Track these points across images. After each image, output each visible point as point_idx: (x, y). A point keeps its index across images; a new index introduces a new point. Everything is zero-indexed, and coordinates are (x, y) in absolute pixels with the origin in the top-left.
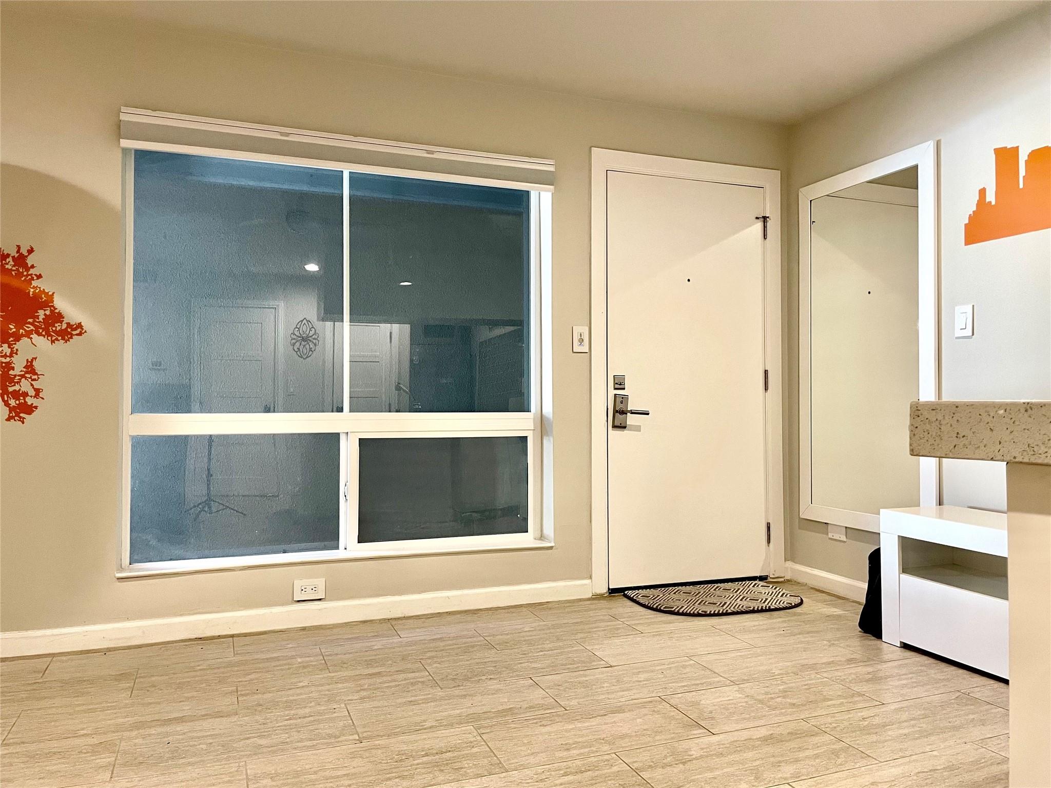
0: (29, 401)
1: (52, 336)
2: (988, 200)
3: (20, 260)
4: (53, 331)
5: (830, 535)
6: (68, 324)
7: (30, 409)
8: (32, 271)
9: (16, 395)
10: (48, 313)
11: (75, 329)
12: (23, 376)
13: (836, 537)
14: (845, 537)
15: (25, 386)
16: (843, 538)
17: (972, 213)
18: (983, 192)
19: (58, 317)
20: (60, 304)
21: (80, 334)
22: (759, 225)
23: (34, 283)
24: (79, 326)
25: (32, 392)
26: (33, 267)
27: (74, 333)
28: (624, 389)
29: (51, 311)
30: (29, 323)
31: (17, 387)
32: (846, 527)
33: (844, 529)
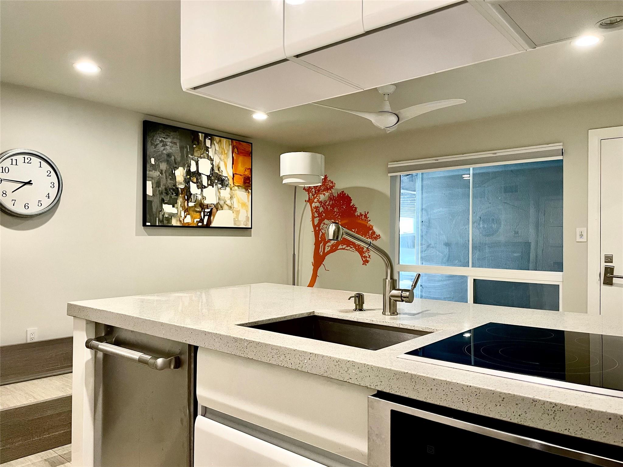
0: (368, 259)
1: (373, 239)
3: (366, 216)
4: (373, 237)
6: (377, 235)
7: (368, 262)
8: (368, 219)
9: (365, 257)
10: (372, 232)
11: (378, 237)
12: (366, 251)
15: (366, 254)
19: (374, 233)
20: (375, 229)
21: (379, 238)
23: (369, 223)
24: (379, 235)
25: (368, 257)
26: (368, 217)
27: (378, 238)
28: (611, 262)
29: (373, 231)
30: (367, 235)
31: (365, 255)
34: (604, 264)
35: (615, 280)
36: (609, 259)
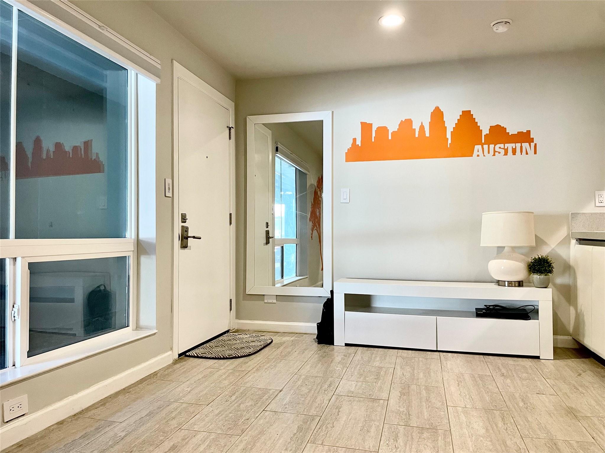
2: (357, 144)
5: (266, 301)
13: (270, 301)
14: (276, 300)
16: (275, 301)
17: (349, 148)
18: (355, 140)
22: (228, 131)
28: (186, 222)
32: (276, 295)
33: (276, 296)
34: (181, 224)
35: (189, 242)
36: (184, 218)
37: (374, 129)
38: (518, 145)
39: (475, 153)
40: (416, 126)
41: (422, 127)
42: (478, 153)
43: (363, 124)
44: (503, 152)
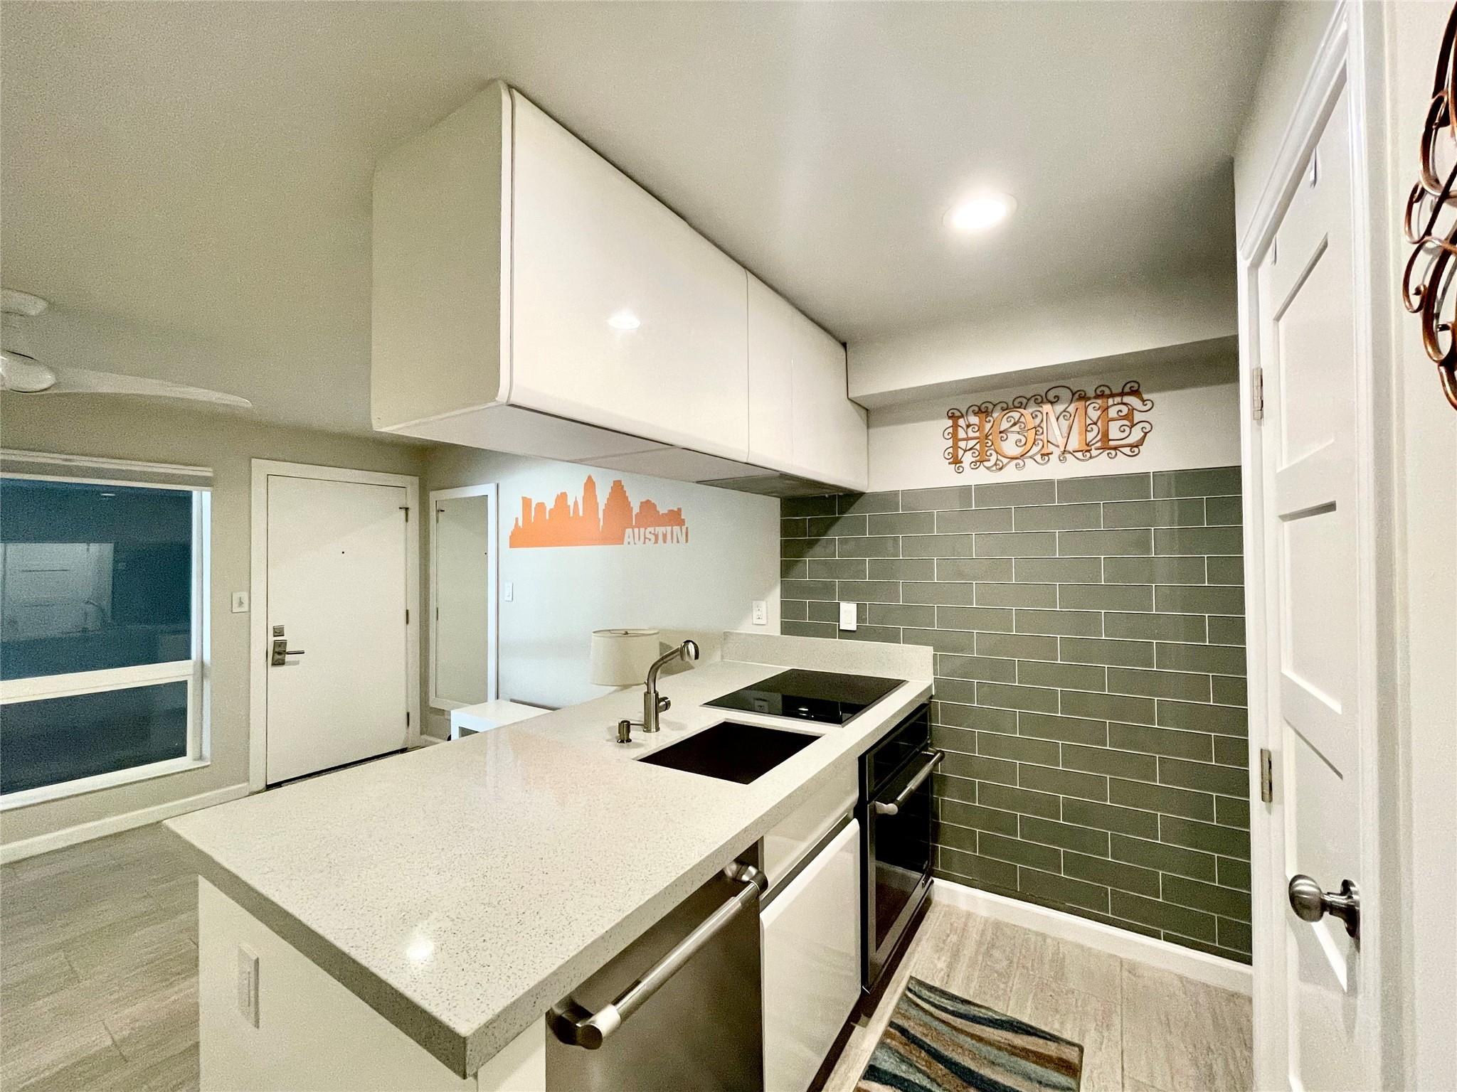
22: (403, 512)
28: (283, 635)
34: (272, 639)
35: (288, 658)
36: (278, 632)
37: (533, 506)
38: (669, 529)
39: (626, 540)
40: (570, 502)
41: (576, 503)
42: (629, 540)
43: (524, 499)
44: (653, 538)
